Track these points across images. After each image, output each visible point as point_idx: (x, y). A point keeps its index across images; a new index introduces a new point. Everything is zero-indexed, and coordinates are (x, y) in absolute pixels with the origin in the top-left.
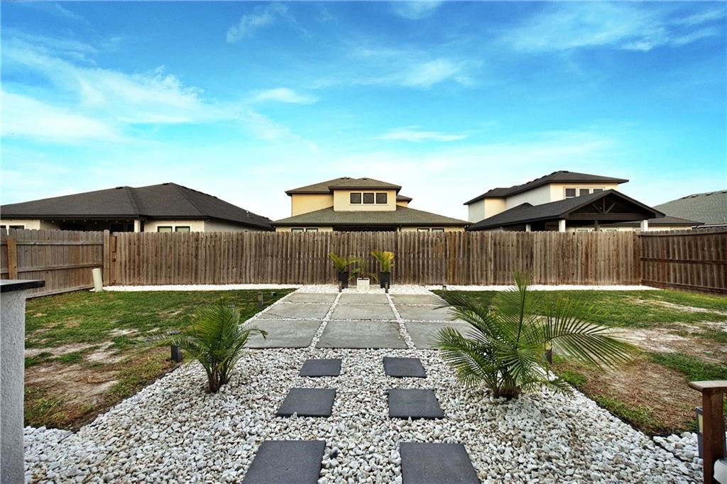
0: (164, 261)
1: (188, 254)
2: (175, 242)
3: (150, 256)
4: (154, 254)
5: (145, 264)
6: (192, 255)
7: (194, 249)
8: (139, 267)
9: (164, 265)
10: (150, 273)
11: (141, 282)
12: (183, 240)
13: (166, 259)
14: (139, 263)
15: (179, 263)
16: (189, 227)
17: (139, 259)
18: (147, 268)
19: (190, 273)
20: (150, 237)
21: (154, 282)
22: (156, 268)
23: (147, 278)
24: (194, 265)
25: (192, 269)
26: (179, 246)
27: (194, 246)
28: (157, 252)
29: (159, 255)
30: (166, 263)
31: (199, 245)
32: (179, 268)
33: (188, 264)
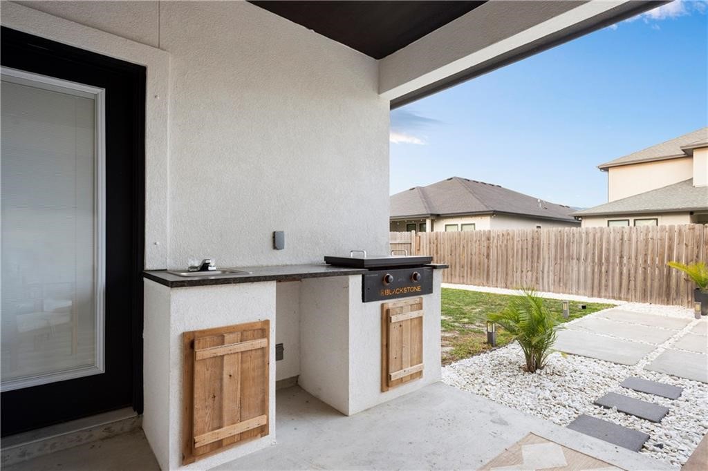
0: (458, 260)
1: (480, 253)
2: (467, 241)
3: (446, 253)
4: (449, 252)
6: (484, 255)
7: (485, 249)
9: (458, 265)
12: (475, 239)
13: (460, 258)
15: (471, 263)
16: (474, 224)
17: (437, 257)
19: (481, 273)
20: (446, 236)
22: (451, 267)
24: (486, 265)
25: (484, 271)
26: (472, 245)
27: (485, 245)
28: (451, 251)
29: (453, 254)
30: (460, 262)
31: (491, 245)
32: (471, 268)
33: (480, 264)
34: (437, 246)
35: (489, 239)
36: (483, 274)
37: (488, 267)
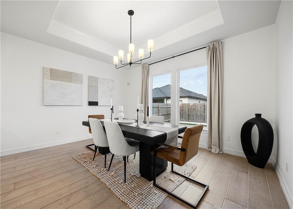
0: (191, 114)
1: (201, 111)
2: (195, 107)
3: (186, 111)
4: (188, 111)
5: (184, 114)
6: (202, 112)
7: (203, 109)
8: (182, 115)
9: (191, 115)
10: (186, 117)
11: (183, 120)
12: (198, 106)
13: (192, 113)
14: (182, 114)
15: (197, 114)
16: (182, 100)
17: (182, 112)
18: (185, 115)
19: (201, 118)
20: (186, 105)
21: (188, 120)
22: (188, 116)
23: (185, 119)
24: (203, 115)
25: (202, 117)
26: (197, 108)
27: (203, 108)
28: (188, 110)
29: (189, 111)
30: (192, 114)
31: (205, 108)
32: (197, 116)
33: (201, 115)
34: (182, 108)
35: (205, 106)
36: (202, 118)
37: (204, 116)
